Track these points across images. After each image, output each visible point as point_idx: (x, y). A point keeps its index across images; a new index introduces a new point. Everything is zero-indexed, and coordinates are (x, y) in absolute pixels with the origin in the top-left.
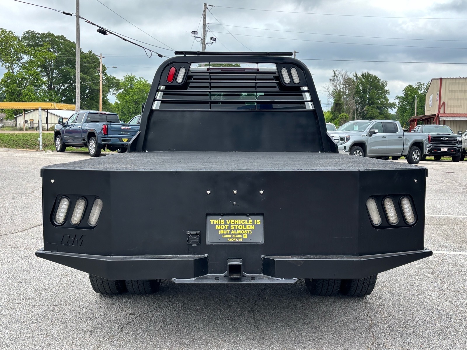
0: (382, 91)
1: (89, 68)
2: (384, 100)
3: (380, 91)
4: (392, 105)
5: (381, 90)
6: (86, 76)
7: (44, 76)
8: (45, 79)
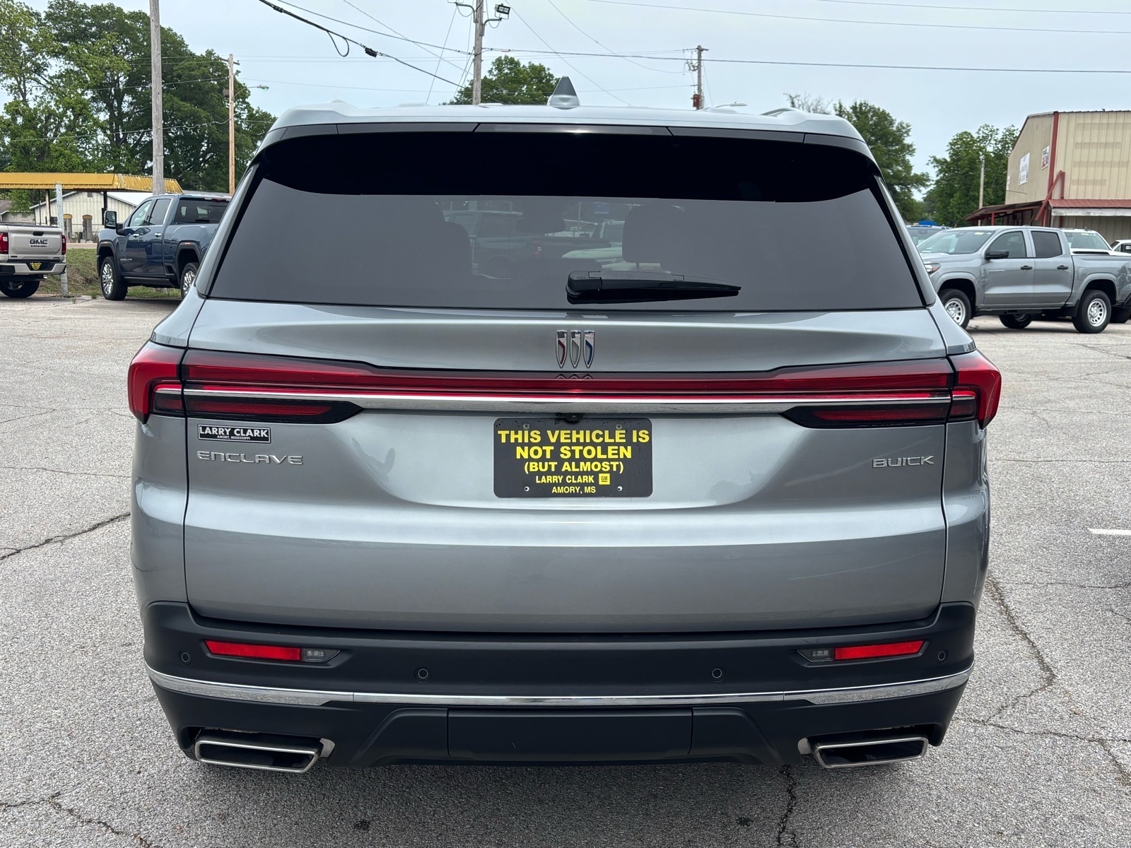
0: (897, 147)
1: (208, 92)
2: (900, 168)
3: (892, 146)
4: (921, 180)
5: (896, 145)
6: (199, 110)
7: (99, 110)
8: (103, 117)
